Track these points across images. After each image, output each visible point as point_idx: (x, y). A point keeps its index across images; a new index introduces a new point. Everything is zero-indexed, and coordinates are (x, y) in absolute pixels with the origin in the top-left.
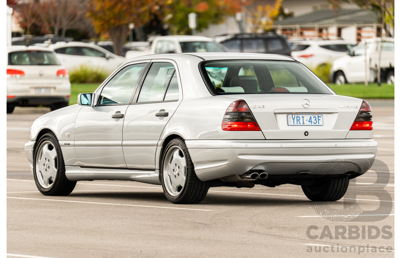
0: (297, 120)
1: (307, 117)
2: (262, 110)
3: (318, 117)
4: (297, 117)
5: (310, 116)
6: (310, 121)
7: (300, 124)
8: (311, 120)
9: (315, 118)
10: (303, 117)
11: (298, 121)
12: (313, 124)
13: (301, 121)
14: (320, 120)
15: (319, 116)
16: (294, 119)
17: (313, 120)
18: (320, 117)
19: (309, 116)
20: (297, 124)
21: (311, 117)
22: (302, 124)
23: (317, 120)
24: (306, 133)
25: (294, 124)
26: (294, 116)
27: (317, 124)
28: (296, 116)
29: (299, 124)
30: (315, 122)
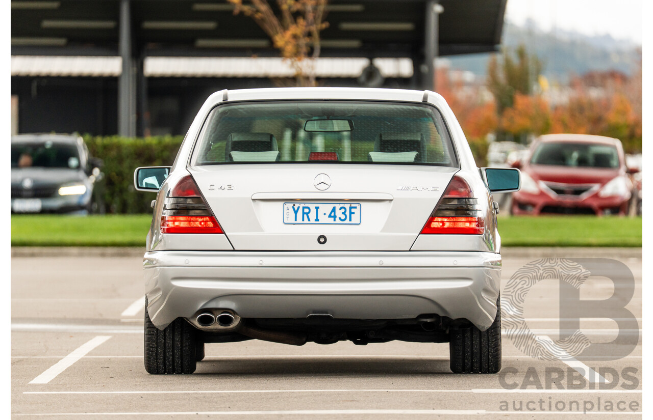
0: (304, 213)
1: (326, 208)
2: (226, 194)
3: (351, 208)
4: (304, 208)
5: (333, 205)
6: (333, 214)
7: (309, 220)
8: (335, 214)
9: (343, 210)
10: (317, 208)
11: (305, 216)
12: (338, 221)
13: (312, 216)
14: (354, 213)
15: (353, 205)
16: (296, 212)
17: (339, 213)
18: (355, 208)
19: (331, 206)
20: (303, 220)
21: (334, 208)
22: (313, 221)
23: (348, 213)
24: (322, 239)
25: (296, 220)
26: (297, 206)
27: (347, 221)
28: (302, 205)
29: (306, 220)
30: (343, 217)
